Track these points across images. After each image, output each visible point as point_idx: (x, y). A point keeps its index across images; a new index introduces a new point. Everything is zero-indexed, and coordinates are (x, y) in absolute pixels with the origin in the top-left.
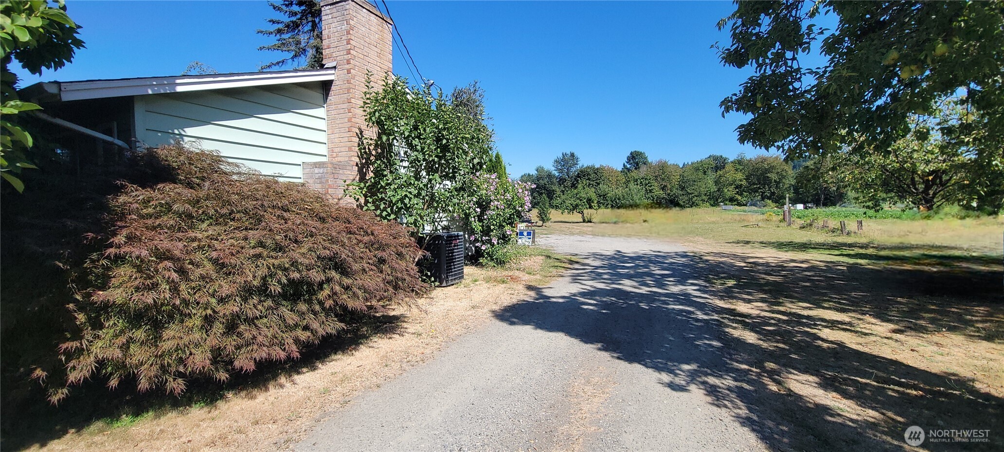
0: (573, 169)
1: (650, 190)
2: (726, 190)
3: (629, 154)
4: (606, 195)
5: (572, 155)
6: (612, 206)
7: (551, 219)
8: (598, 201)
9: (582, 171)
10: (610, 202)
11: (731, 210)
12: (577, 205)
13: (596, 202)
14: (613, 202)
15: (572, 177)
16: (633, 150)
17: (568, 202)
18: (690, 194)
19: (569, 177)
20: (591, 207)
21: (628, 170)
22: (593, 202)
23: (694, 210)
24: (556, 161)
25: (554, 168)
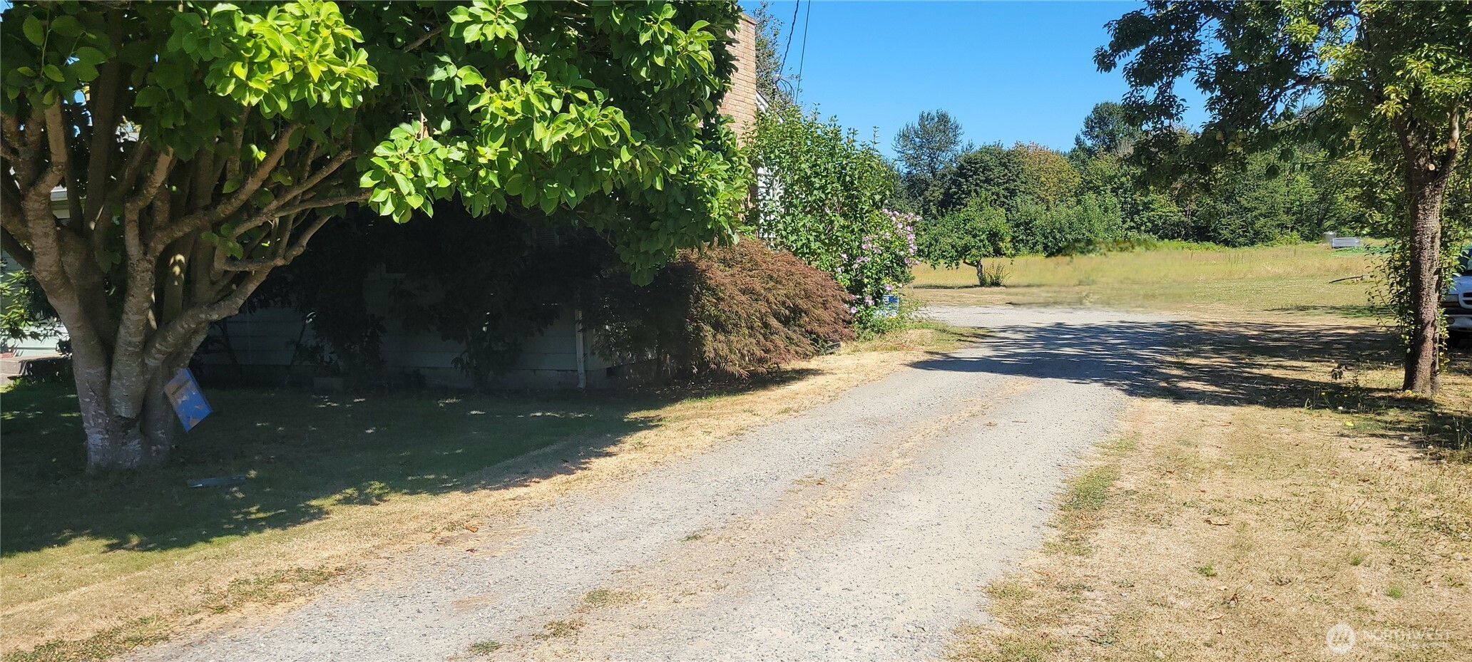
0: (946, 157)
1: (1145, 203)
2: (1341, 198)
3: (1088, 112)
4: (1031, 221)
5: (943, 119)
6: (1046, 247)
7: (913, 278)
8: (1014, 238)
9: (969, 161)
10: (1039, 238)
11: (1351, 249)
12: (966, 249)
13: (1008, 239)
14: (1046, 238)
15: (944, 176)
16: (1100, 101)
17: (945, 242)
18: (1250, 210)
19: (934, 175)
20: (998, 252)
21: (1090, 152)
22: (1002, 240)
23: (1259, 250)
24: (904, 136)
25: (896, 155)
